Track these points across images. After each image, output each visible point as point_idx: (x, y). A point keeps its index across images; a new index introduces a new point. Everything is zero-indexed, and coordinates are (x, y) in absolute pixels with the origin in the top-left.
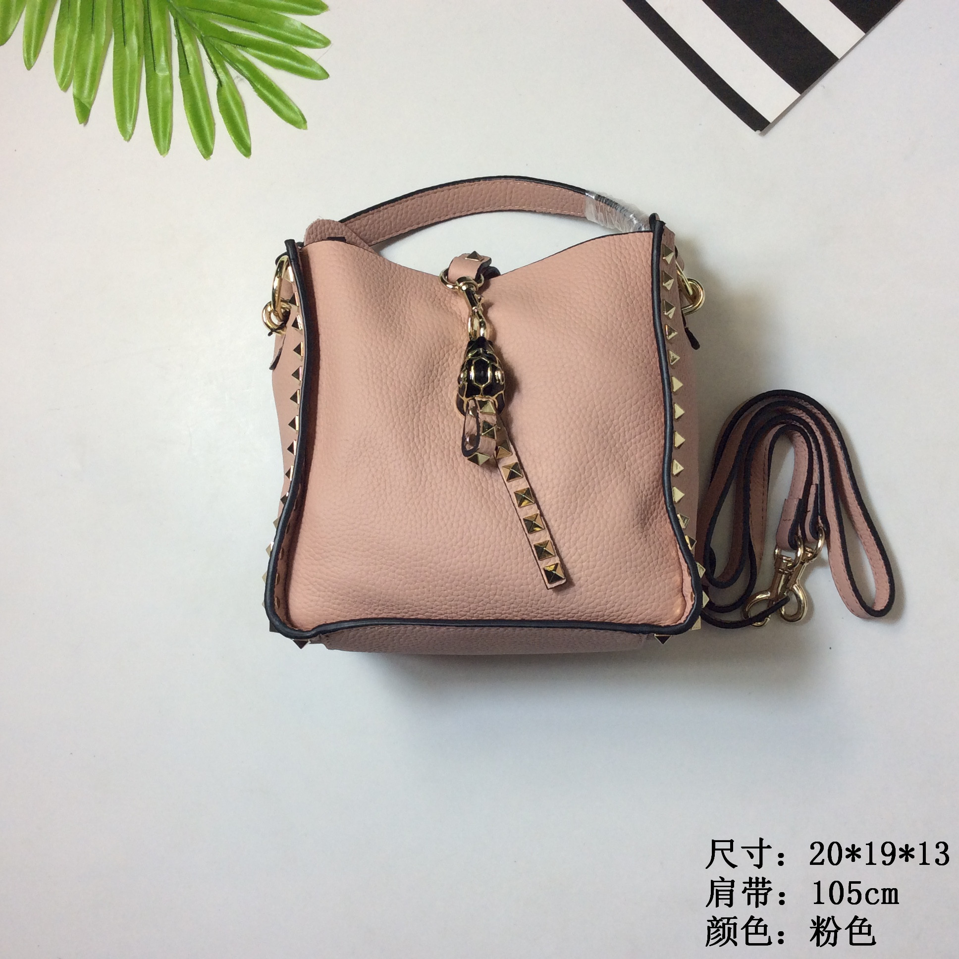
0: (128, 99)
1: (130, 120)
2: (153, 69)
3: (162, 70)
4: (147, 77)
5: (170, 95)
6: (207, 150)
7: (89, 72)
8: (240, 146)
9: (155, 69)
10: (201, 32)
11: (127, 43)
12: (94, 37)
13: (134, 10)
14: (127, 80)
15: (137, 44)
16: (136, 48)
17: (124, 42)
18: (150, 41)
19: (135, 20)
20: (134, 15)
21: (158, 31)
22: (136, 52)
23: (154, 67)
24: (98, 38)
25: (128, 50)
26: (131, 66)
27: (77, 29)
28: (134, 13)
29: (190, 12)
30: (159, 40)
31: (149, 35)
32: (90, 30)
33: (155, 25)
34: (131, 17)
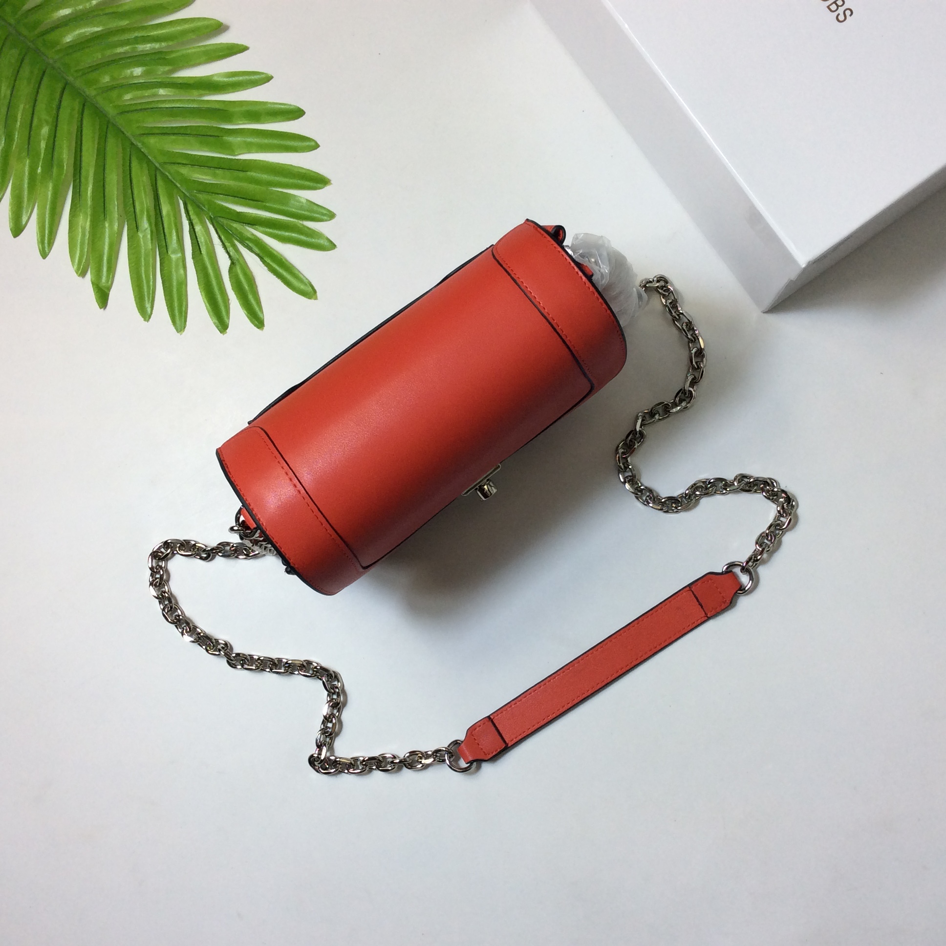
0: (145, 281)
1: (148, 302)
2: (166, 250)
3: (174, 252)
4: (160, 260)
5: (184, 276)
6: (223, 326)
7: (105, 258)
8: (254, 320)
9: (167, 251)
10: (210, 214)
11: (140, 228)
12: (107, 225)
13: (143, 196)
14: (143, 264)
15: (149, 229)
16: (149, 231)
17: (137, 228)
18: (161, 226)
19: (145, 206)
20: (144, 201)
21: (168, 215)
22: (149, 236)
23: (167, 249)
24: (111, 225)
25: (141, 235)
26: (145, 250)
27: (89, 217)
28: (144, 199)
29: (197, 195)
30: (170, 224)
31: (160, 219)
32: (103, 218)
33: (165, 209)
34: (142, 203)
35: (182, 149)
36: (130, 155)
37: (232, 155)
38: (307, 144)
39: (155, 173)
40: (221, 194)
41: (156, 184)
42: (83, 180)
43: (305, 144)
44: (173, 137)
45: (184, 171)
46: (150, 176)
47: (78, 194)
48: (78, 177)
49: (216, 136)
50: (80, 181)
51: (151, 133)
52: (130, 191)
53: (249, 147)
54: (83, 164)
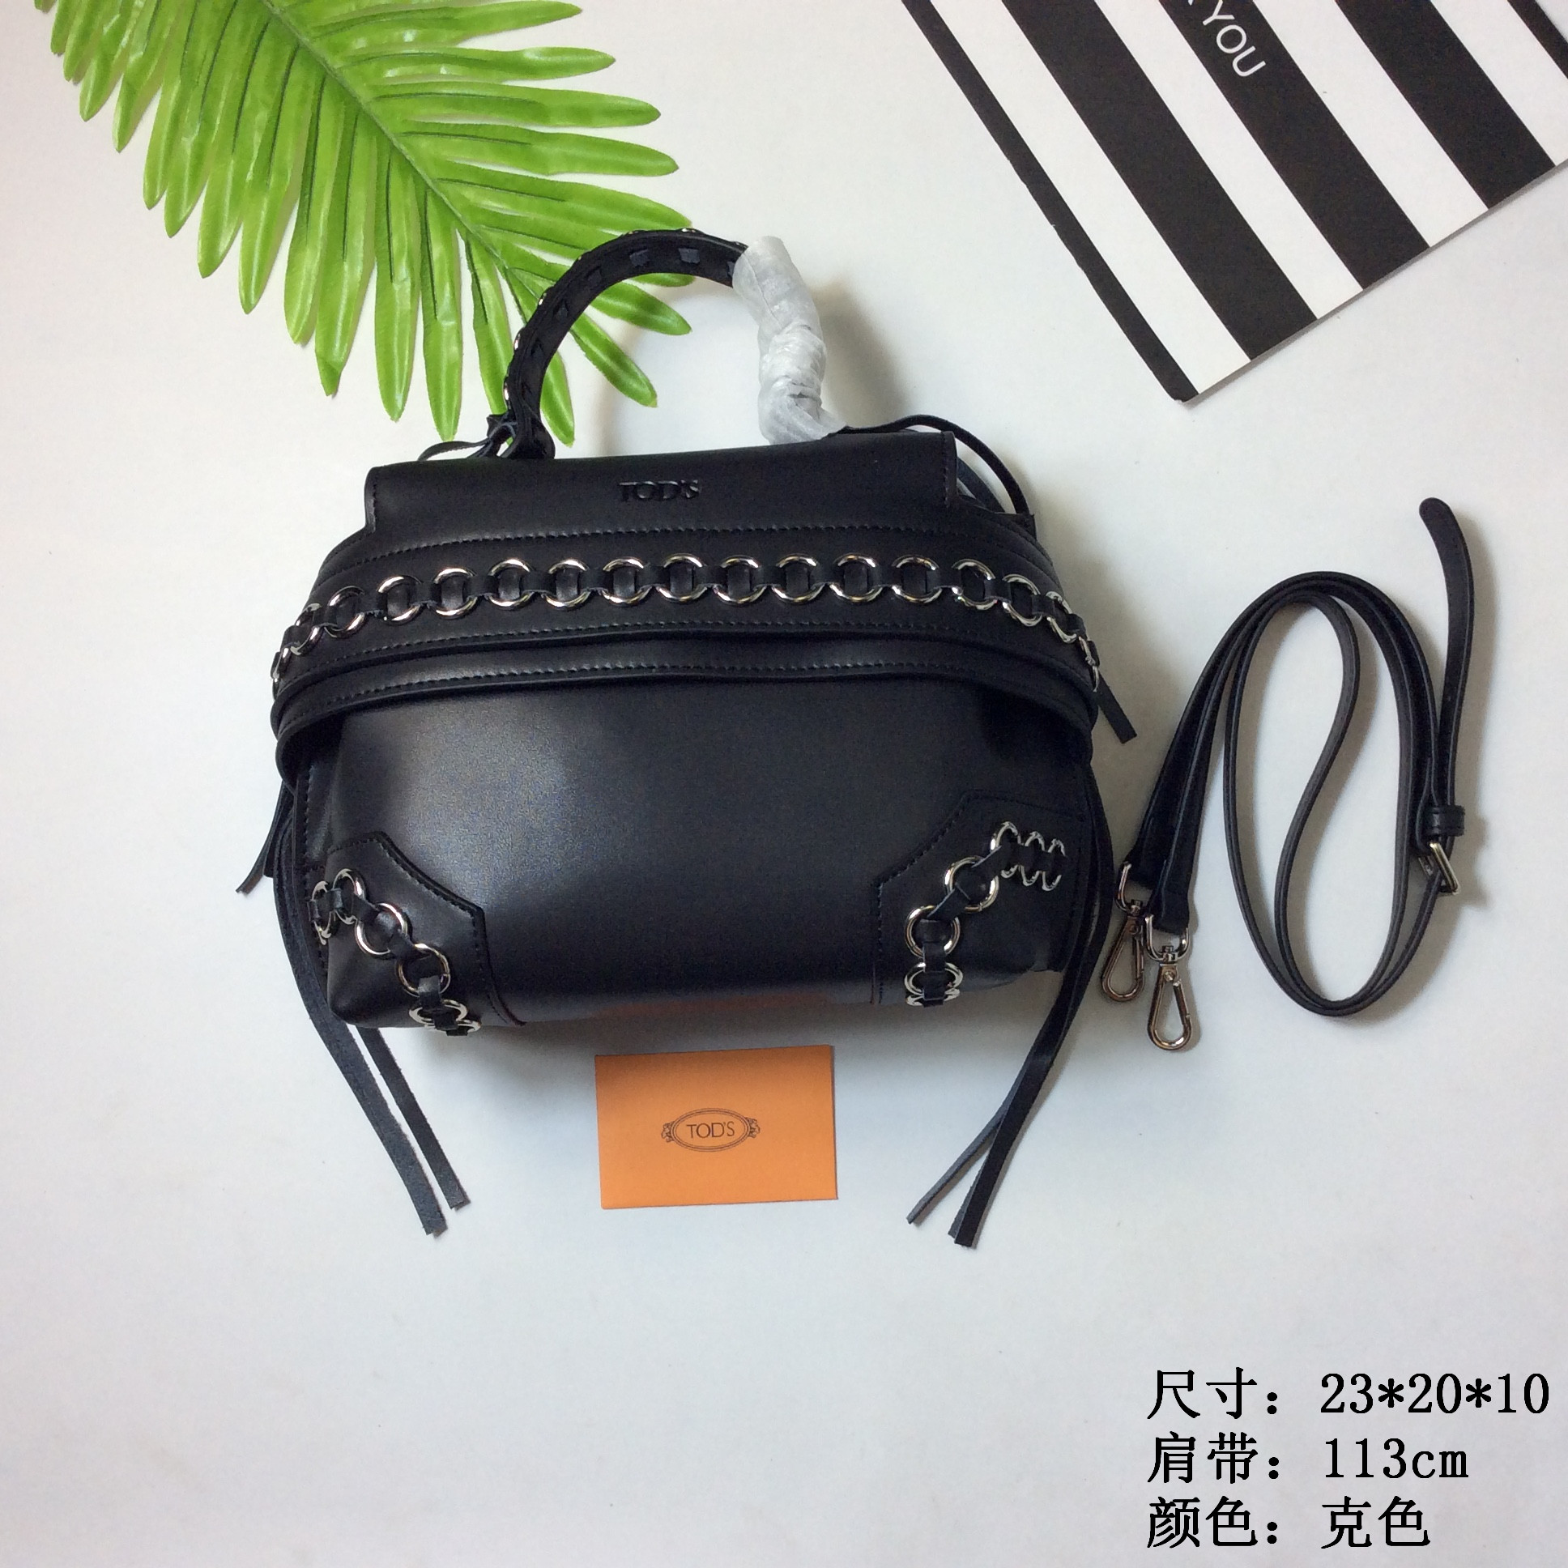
0: (397, 360)
1: (400, 391)
2: (432, 315)
3: (446, 317)
4: (425, 328)
5: (458, 354)
7: (341, 318)
8: (559, 430)
9: (436, 315)
10: (505, 262)
11: (395, 278)
12: (346, 267)
13: (405, 229)
14: (396, 332)
15: (409, 280)
16: (408, 284)
17: (391, 278)
18: (429, 275)
19: (406, 243)
20: (404, 236)
21: (441, 259)
22: (408, 290)
23: (435, 312)
24: (352, 268)
25: (396, 287)
26: (401, 312)
27: (319, 254)
28: (405, 234)
29: (488, 232)
30: (441, 274)
31: (428, 266)
32: (341, 257)
33: (437, 251)
34: (401, 240)
35: (471, 160)
36: (389, 164)
37: (543, 174)
38: (661, 163)
39: (424, 194)
40: (523, 234)
41: (426, 212)
42: (314, 196)
43: (657, 163)
44: (458, 140)
45: (470, 194)
46: (417, 197)
47: (304, 219)
48: (308, 190)
49: (522, 143)
50: (310, 198)
51: (425, 131)
52: (384, 220)
53: (572, 164)
54: (317, 173)
